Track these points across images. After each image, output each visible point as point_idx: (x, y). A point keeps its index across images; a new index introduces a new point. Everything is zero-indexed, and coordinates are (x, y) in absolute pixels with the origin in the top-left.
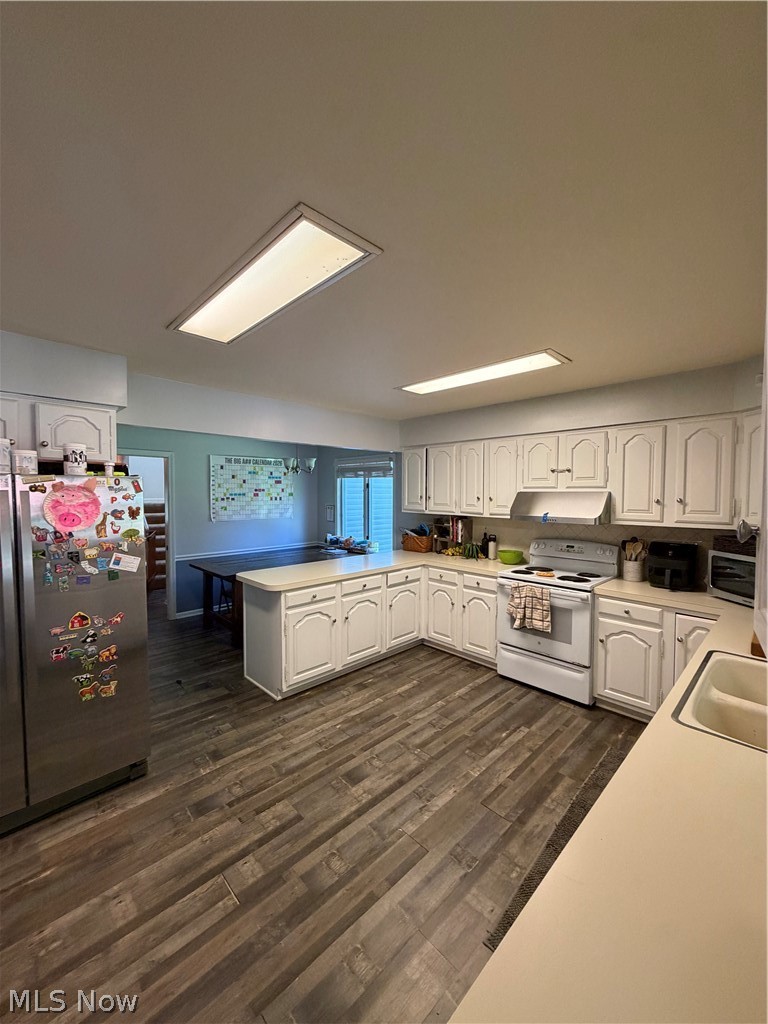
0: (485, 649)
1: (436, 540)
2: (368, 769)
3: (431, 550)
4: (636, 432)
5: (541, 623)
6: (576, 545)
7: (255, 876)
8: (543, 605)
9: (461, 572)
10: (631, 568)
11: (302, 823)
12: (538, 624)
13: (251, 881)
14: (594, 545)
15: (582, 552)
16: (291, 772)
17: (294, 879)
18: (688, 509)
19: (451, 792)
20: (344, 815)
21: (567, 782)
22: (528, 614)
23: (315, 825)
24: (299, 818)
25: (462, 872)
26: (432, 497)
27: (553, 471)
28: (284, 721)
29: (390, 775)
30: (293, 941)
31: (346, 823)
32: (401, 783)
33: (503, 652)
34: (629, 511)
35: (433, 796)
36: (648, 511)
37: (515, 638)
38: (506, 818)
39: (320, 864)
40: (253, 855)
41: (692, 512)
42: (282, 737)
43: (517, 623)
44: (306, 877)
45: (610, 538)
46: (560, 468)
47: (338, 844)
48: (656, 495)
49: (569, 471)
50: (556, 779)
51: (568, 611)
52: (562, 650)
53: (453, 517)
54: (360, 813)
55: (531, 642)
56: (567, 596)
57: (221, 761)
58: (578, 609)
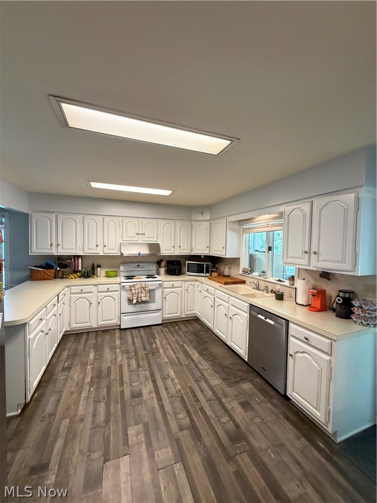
0: (112, 320)
1: (58, 271)
2: (137, 389)
3: (55, 278)
4: (167, 222)
5: (145, 298)
6: (141, 265)
7: (169, 452)
8: (146, 290)
9: (95, 285)
10: (162, 270)
11: (150, 424)
12: (144, 299)
13: (171, 454)
14: (147, 264)
15: (144, 267)
16: (107, 421)
17: (180, 434)
18: (181, 249)
19: (170, 370)
20: (157, 406)
21: (185, 345)
22: (139, 296)
23: (155, 419)
24: (146, 425)
25: (203, 382)
26: (61, 244)
27: (137, 234)
28: (52, 414)
29: (147, 382)
30: (208, 440)
31: (162, 407)
32: (154, 381)
33: (124, 317)
34: (165, 250)
35: (168, 375)
36: (170, 250)
37: (131, 308)
38: (190, 363)
39: (178, 422)
40: (156, 450)
41: (182, 250)
42: (68, 420)
43: (135, 301)
44: (181, 429)
45: (152, 260)
46: (140, 233)
47: (171, 412)
48: (173, 245)
49: (144, 234)
50: (183, 346)
51: (154, 290)
52: (152, 306)
53: (74, 256)
54: (159, 399)
55: (139, 307)
56: (151, 284)
57: (51, 465)
58: (158, 288)
